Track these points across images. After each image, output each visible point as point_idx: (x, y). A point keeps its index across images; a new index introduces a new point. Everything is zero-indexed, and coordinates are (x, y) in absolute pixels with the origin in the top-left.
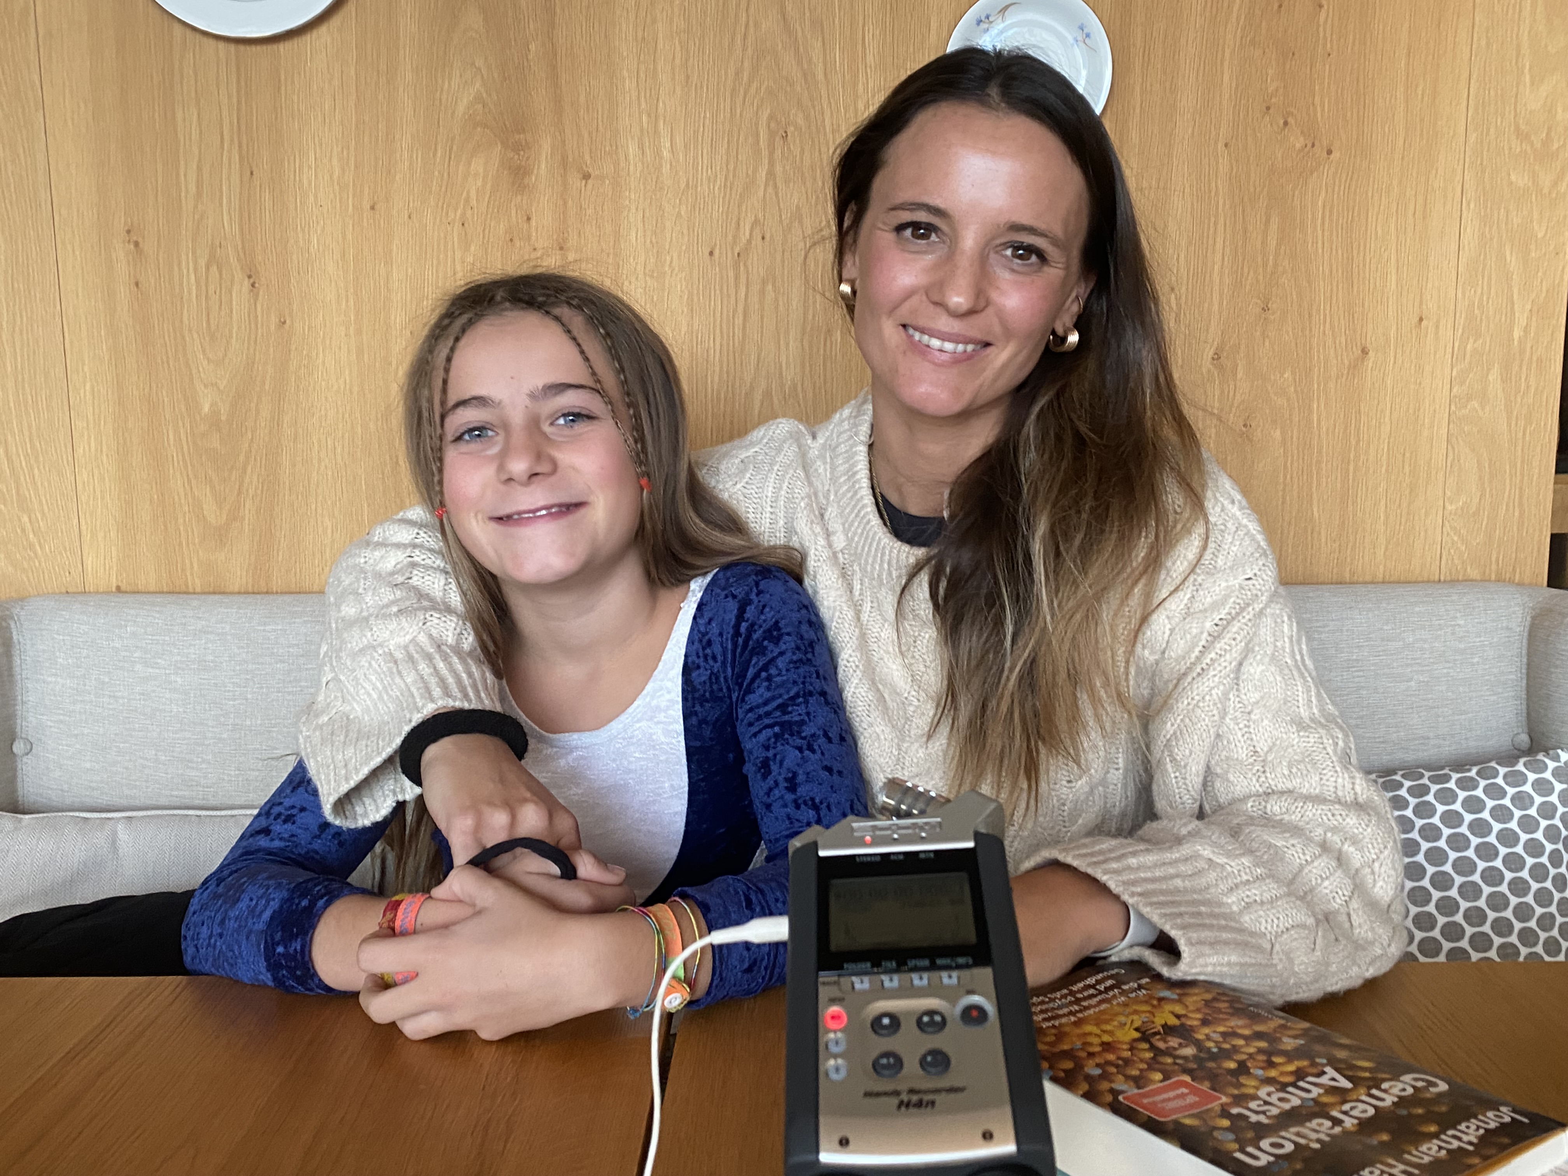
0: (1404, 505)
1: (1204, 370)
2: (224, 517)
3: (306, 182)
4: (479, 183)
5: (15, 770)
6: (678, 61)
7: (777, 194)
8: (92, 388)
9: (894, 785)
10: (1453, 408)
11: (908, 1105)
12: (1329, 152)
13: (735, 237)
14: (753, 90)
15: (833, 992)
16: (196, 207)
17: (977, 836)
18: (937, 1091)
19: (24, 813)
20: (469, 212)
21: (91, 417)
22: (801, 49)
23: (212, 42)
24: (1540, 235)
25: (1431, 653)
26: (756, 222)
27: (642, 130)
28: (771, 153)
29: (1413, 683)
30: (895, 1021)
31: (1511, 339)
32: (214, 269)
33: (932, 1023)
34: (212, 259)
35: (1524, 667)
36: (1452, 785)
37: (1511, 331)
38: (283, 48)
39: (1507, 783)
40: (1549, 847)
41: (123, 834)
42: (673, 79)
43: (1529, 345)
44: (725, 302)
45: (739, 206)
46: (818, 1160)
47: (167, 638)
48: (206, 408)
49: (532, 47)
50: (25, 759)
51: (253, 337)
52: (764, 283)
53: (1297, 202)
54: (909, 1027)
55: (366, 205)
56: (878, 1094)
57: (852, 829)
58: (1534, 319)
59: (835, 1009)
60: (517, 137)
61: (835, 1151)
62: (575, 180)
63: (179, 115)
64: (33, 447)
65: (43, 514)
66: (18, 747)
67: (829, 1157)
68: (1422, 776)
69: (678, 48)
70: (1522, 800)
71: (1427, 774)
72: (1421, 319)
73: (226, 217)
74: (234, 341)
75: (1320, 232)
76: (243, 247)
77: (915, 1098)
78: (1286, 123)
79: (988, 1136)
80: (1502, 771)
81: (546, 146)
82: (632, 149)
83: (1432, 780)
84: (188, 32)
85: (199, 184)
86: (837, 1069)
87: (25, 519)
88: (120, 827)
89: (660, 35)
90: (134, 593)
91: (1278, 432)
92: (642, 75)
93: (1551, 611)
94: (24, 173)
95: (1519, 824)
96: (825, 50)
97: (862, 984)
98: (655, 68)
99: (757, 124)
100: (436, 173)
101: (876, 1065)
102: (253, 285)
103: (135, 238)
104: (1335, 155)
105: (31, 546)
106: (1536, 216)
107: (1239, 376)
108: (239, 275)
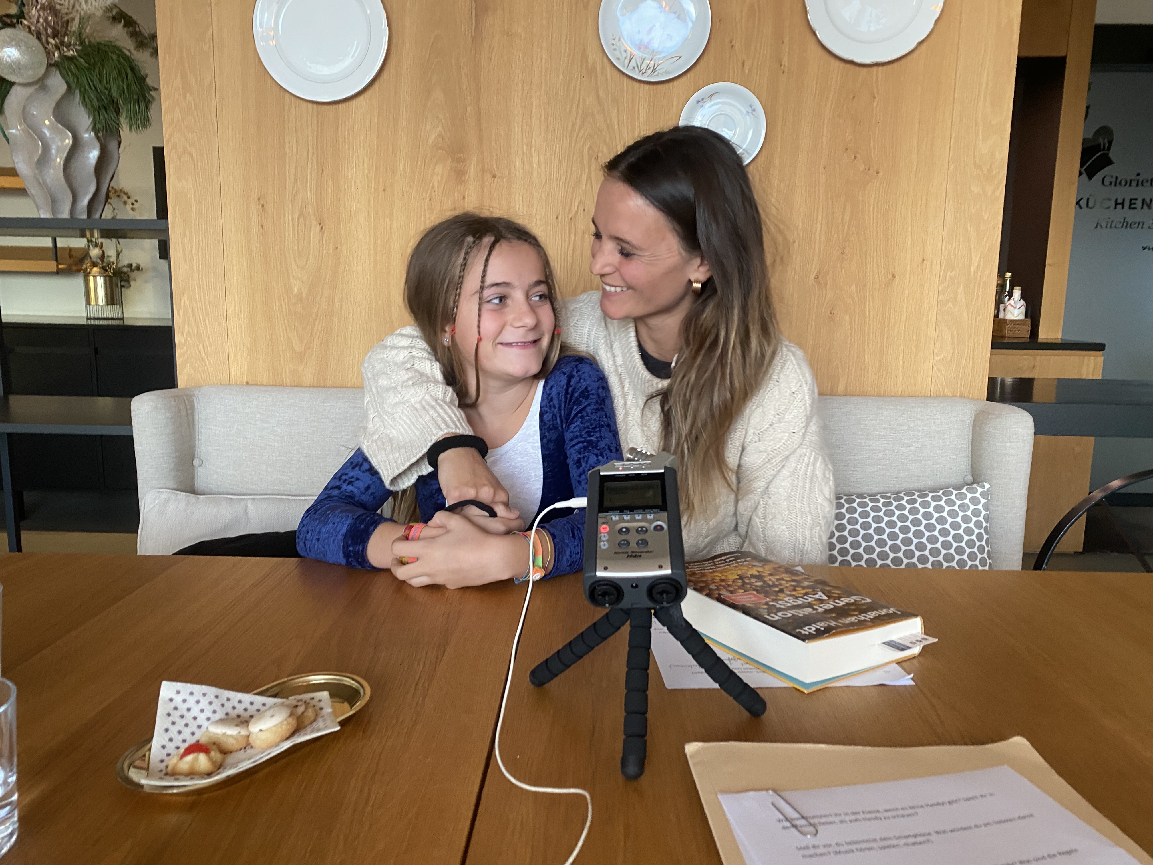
0: (913, 356)
1: (810, 284)
2: (303, 347)
3: (350, 177)
4: (439, 178)
5: (194, 474)
6: (543, 118)
7: (592, 188)
8: (237, 279)
9: (633, 450)
10: (939, 306)
11: (631, 556)
12: (878, 173)
13: (570, 210)
14: (581, 134)
15: (604, 520)
16: (293, 188)
17: (666, 468)
18: (642, 552)
19: (200, 495)
20: (433, 194)
21: (236, 294)
22: (606, 114)
23: (305, 104)
24: (986, 218)
25: (923, 432)
26: (580, 202)
27: (523, 153)
28: (590, 166)
29: (912, 448)
30: (628, 530)
31: (970, 271)
32: (302, 219)
33: (642, 531)
34: (301, 214)
35: (970, 441)
36: (929, 499)
37: (970, 267)
38: (341, 106)
39: (957, 499)
40: (976, 531)
41: (250, 506)
42: (540, 127)
43: (979, 274)
44: (563, 243)
45: (573, 194)
46: (595, 575)
47: (273, 409)
48: (296, 290)
49: (468, 109)
50: (199, 469)
51: (321, 255)
52: (584, 233)
53: (860, 198)
54: (633, 533)
55: (381, 189)
56: (619, 553)
57: (614, 465)
58: (982, 262)
59: (604, 526)
60: (459, 155)
61: (603, 571)
62: (488, 178)
63: (287, 140)
64: (206, 309)
65: (210, 343)
66: (196, 462)
67: (600, 574)
68: (914, 494)
69: (543, 112)
70: (963, 507)
71: (917, 494)
72: (923, 260)
73: (309, 194)
74: (311, 257)
75: (871, 213)
76: (317, 208)
77: (634, 554)
78: (855, 157)
79: (660, 567)
80: (955, 492)
81: (474, 160)
82: (518, 163)
83: (919, 496)
84: (293, 98)
85: (295, 175)
86: (604, 545)
87: (201, 346)
88: (249, 504)
89: (534, 105)
90: (255, 385)
91: (848, 317)
92: (524, 124)
93: (983, 412)
94: (206, 168)
95: (962, 519)
96: (618, 114)
97: (615, 518)
98: (531, 121)
99: (583, 151)
100: (417, 173)
101: (619, 544)
102: (322, 228)
103: (262, 202)
104: (881, 174)
105: (203, 360)
106: (984, 208)
107: (828, 287)
108: (314, 223)
